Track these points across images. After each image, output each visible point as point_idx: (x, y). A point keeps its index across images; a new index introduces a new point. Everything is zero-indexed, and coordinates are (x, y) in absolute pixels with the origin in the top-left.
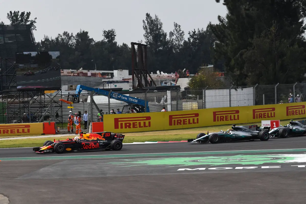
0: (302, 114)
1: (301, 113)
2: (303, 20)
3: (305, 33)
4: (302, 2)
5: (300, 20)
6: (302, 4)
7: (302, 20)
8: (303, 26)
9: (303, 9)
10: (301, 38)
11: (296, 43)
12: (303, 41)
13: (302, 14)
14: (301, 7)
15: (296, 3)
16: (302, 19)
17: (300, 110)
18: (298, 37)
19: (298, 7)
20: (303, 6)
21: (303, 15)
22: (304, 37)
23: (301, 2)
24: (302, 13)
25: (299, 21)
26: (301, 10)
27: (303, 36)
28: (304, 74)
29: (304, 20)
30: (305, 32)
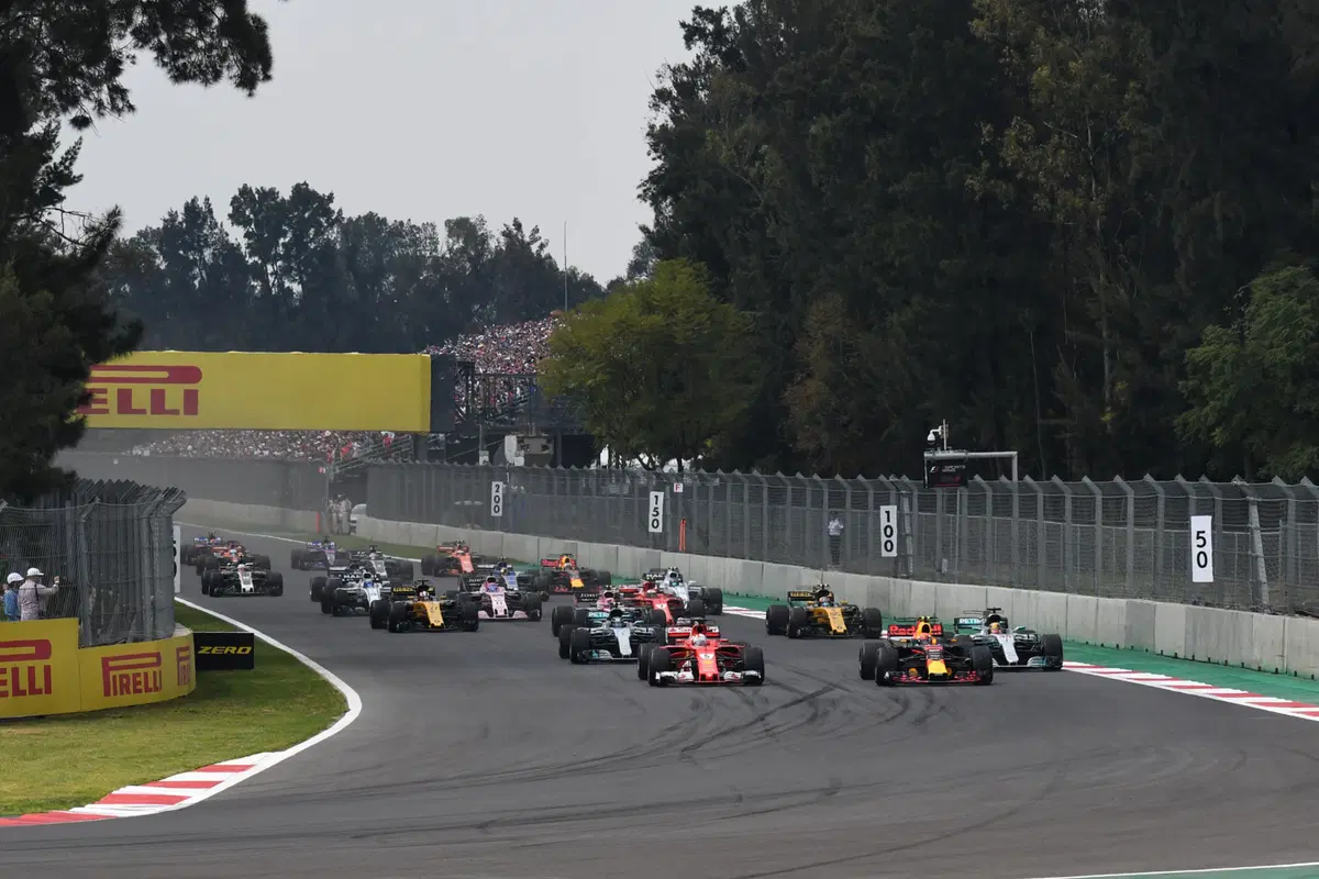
0: (33, 691)
1: (24, 684)
2: (54, 125)
3: (64, 205)
4: (49, 21)
5: (37, 128)
6: (53, 29)
7: (50, 125)
8: (51, 164)
9: (54, 59)
10: (41, 237)
11: (9, 264)
12: (48, 253)
13: (49, 88)
14: (47, 48)
15: (16, 22)
16: (48, 120)
17: (23, 666)
18: (23, 228)
19: (25, 49)
20: (55, 41)
21: (52, 96)
22: (60, 230)
23: (44, 16)
24: (48, 82)
25: (31, 132)
26: (43, 65)
27: (49, 224)
28: (49, 456)
29: (58, 128)
30: (61, 199)
